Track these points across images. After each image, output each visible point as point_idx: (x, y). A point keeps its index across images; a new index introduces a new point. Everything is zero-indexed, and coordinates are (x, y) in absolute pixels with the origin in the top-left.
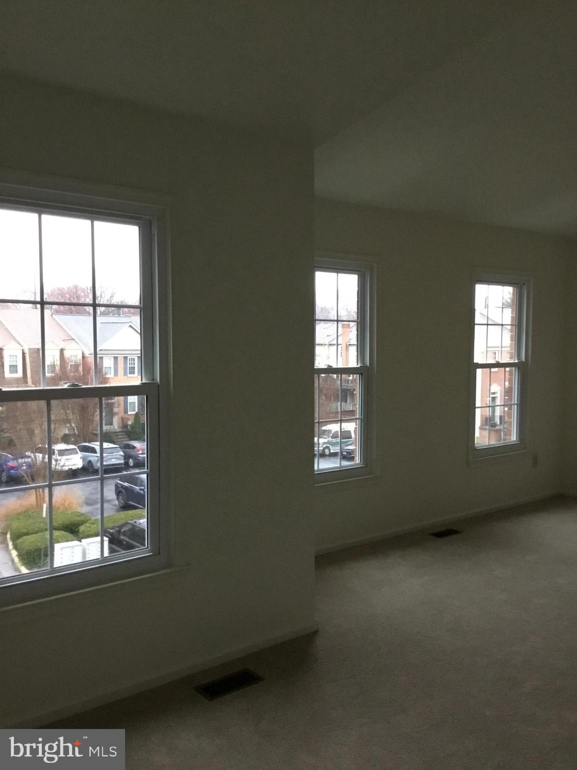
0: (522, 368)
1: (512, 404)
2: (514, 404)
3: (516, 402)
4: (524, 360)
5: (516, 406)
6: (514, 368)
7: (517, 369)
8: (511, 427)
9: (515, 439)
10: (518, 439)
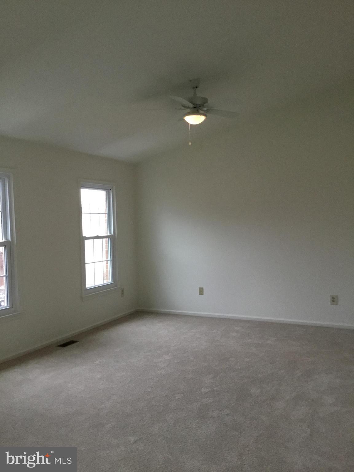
0: (112, 239)
1: (108, 260)
2: (109, 260)
3: (110, 259)
4: (113, 234)
5: (110, 261)
6: (108, 239)
7: (109, 239)
8: (108, 274)
9: (110, 281)
10: (112, 281)
